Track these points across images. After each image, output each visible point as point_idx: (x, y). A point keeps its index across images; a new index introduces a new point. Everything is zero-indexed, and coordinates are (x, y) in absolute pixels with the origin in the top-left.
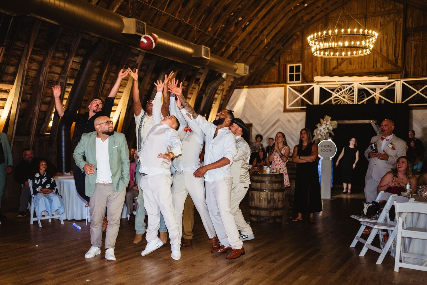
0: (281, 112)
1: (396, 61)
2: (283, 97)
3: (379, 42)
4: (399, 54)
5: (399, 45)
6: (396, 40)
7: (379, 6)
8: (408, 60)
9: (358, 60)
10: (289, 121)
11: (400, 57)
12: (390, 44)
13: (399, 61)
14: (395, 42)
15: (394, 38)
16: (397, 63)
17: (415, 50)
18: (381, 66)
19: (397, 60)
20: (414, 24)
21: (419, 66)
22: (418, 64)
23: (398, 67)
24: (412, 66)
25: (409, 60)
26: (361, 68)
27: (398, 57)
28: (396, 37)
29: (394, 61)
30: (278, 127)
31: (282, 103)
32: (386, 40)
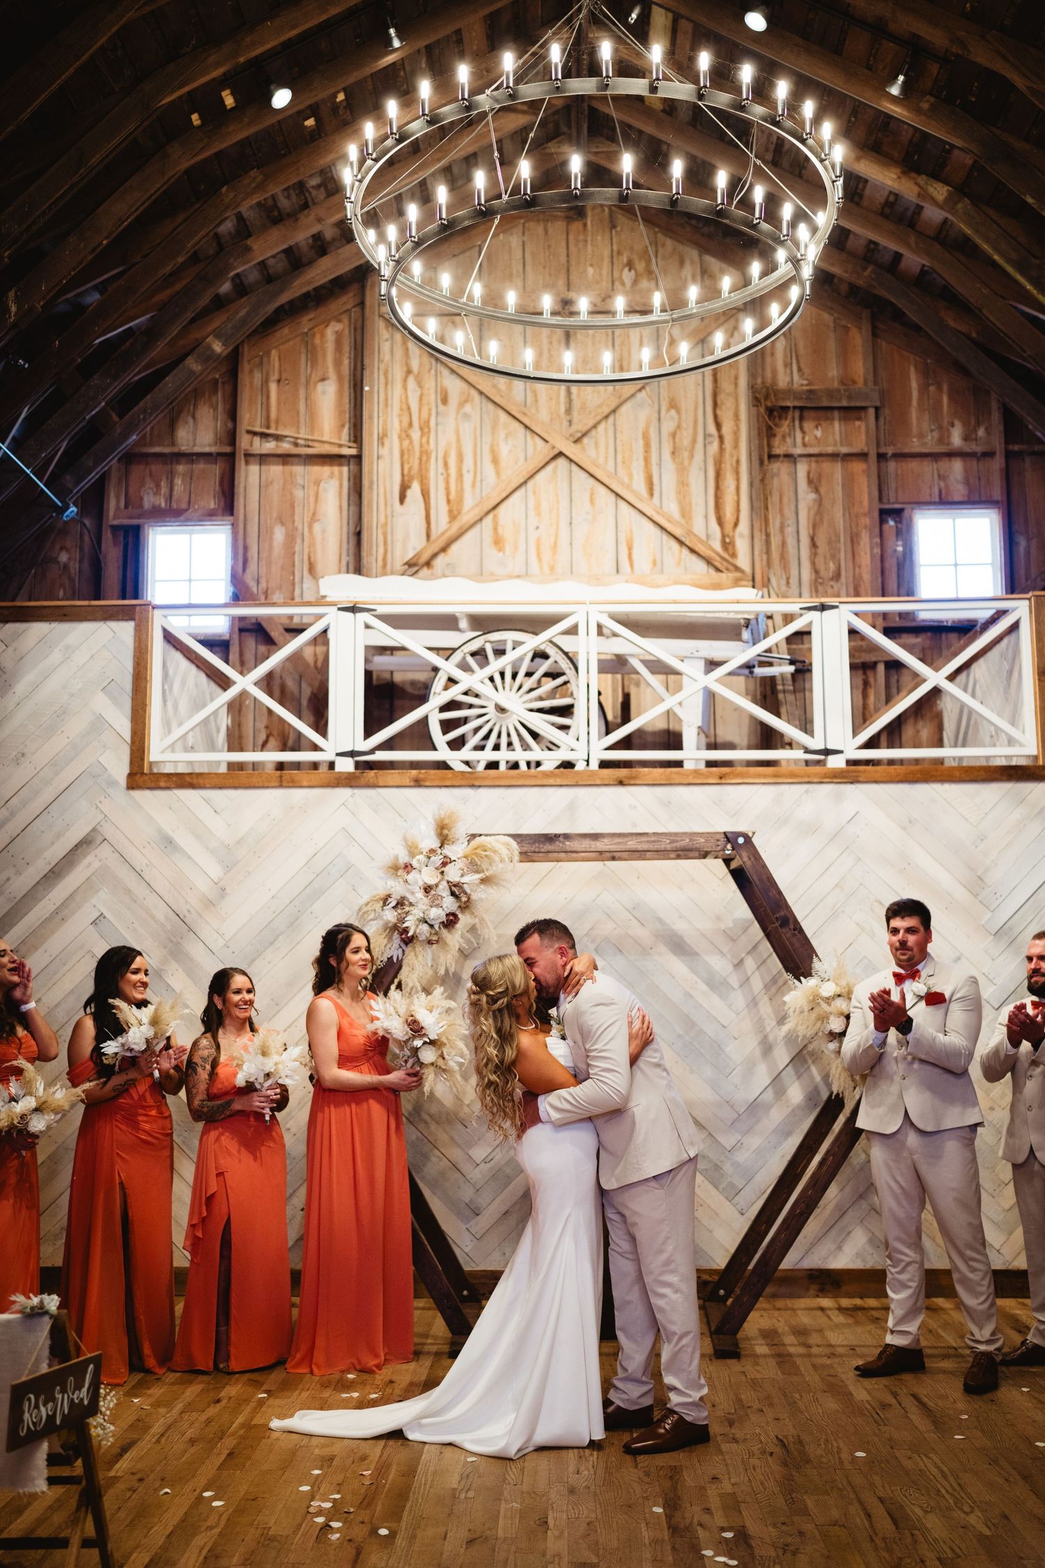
0: (112, 783)
1: (728, 545)
2: (127, 683)
3: (641, 442)
4: (738, 510)
5: (738, 462)
6: (721, 438)
7: (630, 265)
8: (784, 544)
9: (537, 528)
10: (168, 843)
11: (744, 527)
12: (692, 456)
13: (742, 546)
14: (715, 446)
15: (712, 429)
16: (734, 555)
17: (813, 496)
18: (654, 563)
19: (732, 543)
20: (800, 369)
21: (837, 576)
22: (831, 565)
23: (738, 575)
24: (807, 574)
25: (791, 541)
26: (552, 568)
27: (736, 524)
28: (718, 426)
29: (717, 545)
30: (88, 887)
31: (123, 725)
32: (674, 435)
